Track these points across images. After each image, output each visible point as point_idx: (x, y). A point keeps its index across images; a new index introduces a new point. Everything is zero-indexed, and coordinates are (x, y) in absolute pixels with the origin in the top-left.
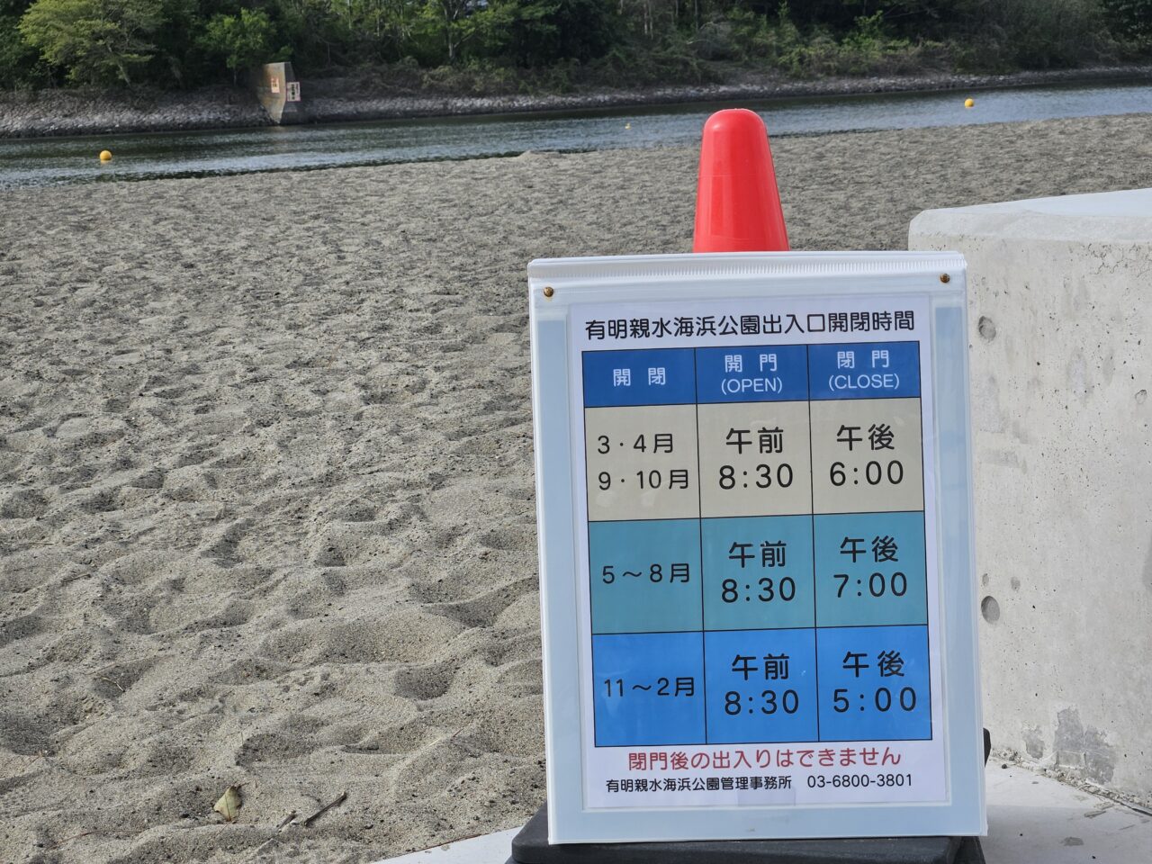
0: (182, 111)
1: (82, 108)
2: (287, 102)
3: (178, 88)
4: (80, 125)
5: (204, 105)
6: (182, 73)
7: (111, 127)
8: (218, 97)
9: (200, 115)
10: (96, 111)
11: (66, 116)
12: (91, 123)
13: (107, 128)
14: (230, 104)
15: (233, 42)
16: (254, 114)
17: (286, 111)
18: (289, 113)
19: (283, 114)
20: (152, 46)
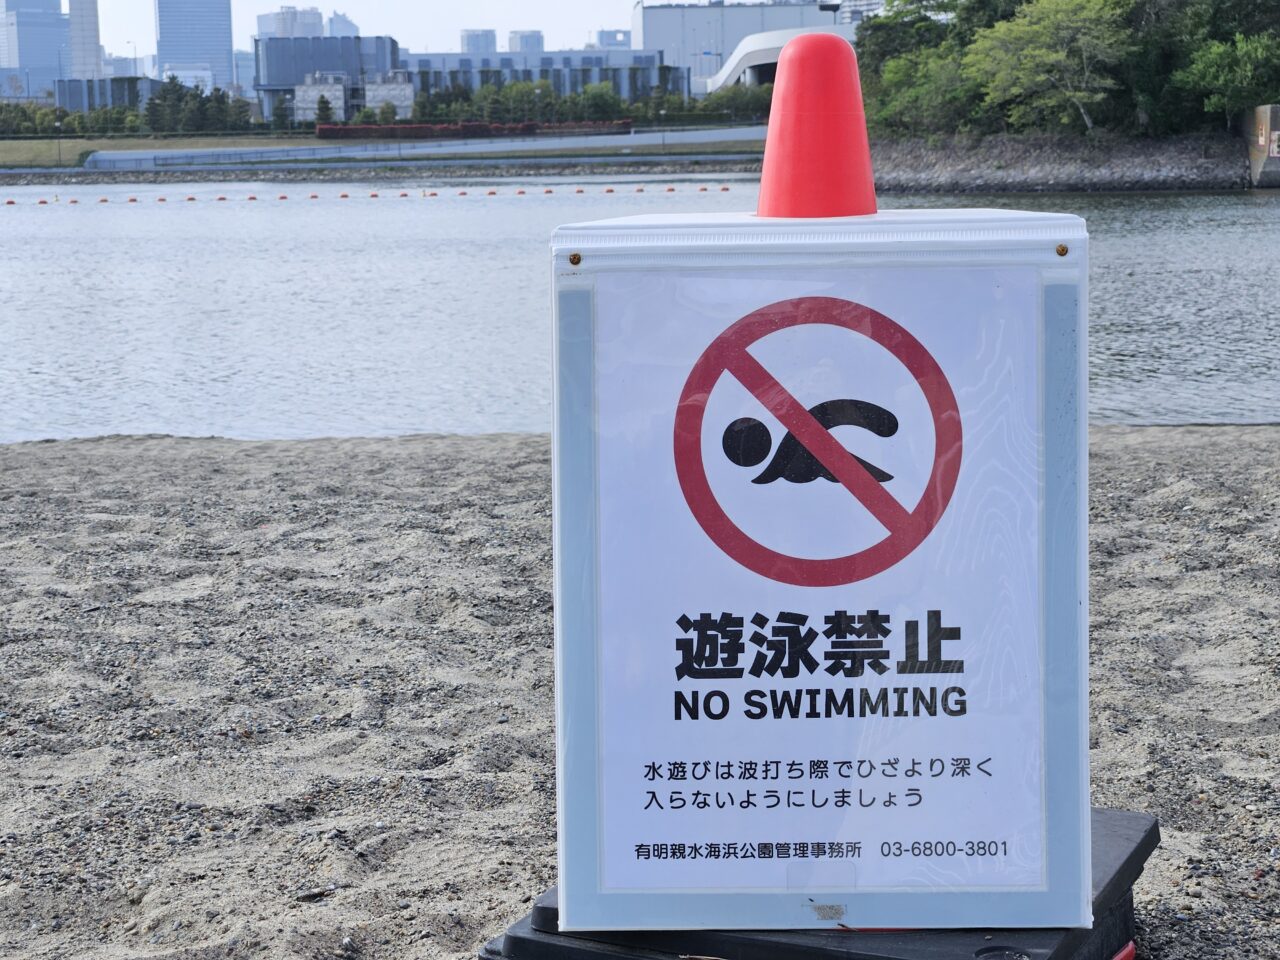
0: (1140, 165)
1: (1020, 160)
2: (1269, 158)
3: (1145, 135)
4: (1010, 180)
5: (1171, 158)
6: (1150, 116)
7: (1043, 184)
8: (1194, 149)
9: (1158, 171)
10: (1038, 161)
11: (999, 168)
12: (1023, 178)
13: (1038, 185)
14: (1206, 157)
15: (1216, 78)
16: (1231, 172)
17: (1267, 170)
18: (1271, 172)
19: (1263, 173)
20: (1109, 82)
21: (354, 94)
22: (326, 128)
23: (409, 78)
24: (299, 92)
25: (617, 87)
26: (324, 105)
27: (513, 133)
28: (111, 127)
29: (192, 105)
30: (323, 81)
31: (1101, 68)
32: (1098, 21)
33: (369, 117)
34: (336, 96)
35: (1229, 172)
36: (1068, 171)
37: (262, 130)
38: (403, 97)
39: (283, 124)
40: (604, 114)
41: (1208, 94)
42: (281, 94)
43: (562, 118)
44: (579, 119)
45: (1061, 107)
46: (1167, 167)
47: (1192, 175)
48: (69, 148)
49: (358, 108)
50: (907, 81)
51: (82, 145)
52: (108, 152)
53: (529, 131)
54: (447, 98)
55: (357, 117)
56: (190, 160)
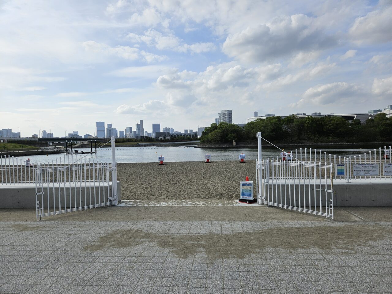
1: (213, 145)
3: (224, 143)
6: (224, 141)
8: (228, 144)
19: (234, 146)
20: (220, 138)
21: (164, 138)
22: (161, 141)
23: (170, 136)
24: (159, 137)
25: (191, 137)
26: (161, 138)
27: (179, 141)
28: (141, 141)
29: (148, 139)
30: (161, 136)
31: (220, 137)
32: (219, 133)
33: (166, 140)
34: (162, 138)
35: (231, 146)
36: (217, 146)
37: (155, 141)
38: (169, 138)
39: (157, 140)
40: (189, 139)
41: (229, 139)
42: (157, 137)
43: (185, 140)
44: (186, 140)
45: (216, 140)
46: (226, 146)
47: (227, 146)
48: (136, 143)
49: (165, 139)
50: (205, 138)
51: (137, 143)
52: (140, 144)
53: (181, 141)
54: (174, 138)
55: (165, 140)
56: (148, 144)
